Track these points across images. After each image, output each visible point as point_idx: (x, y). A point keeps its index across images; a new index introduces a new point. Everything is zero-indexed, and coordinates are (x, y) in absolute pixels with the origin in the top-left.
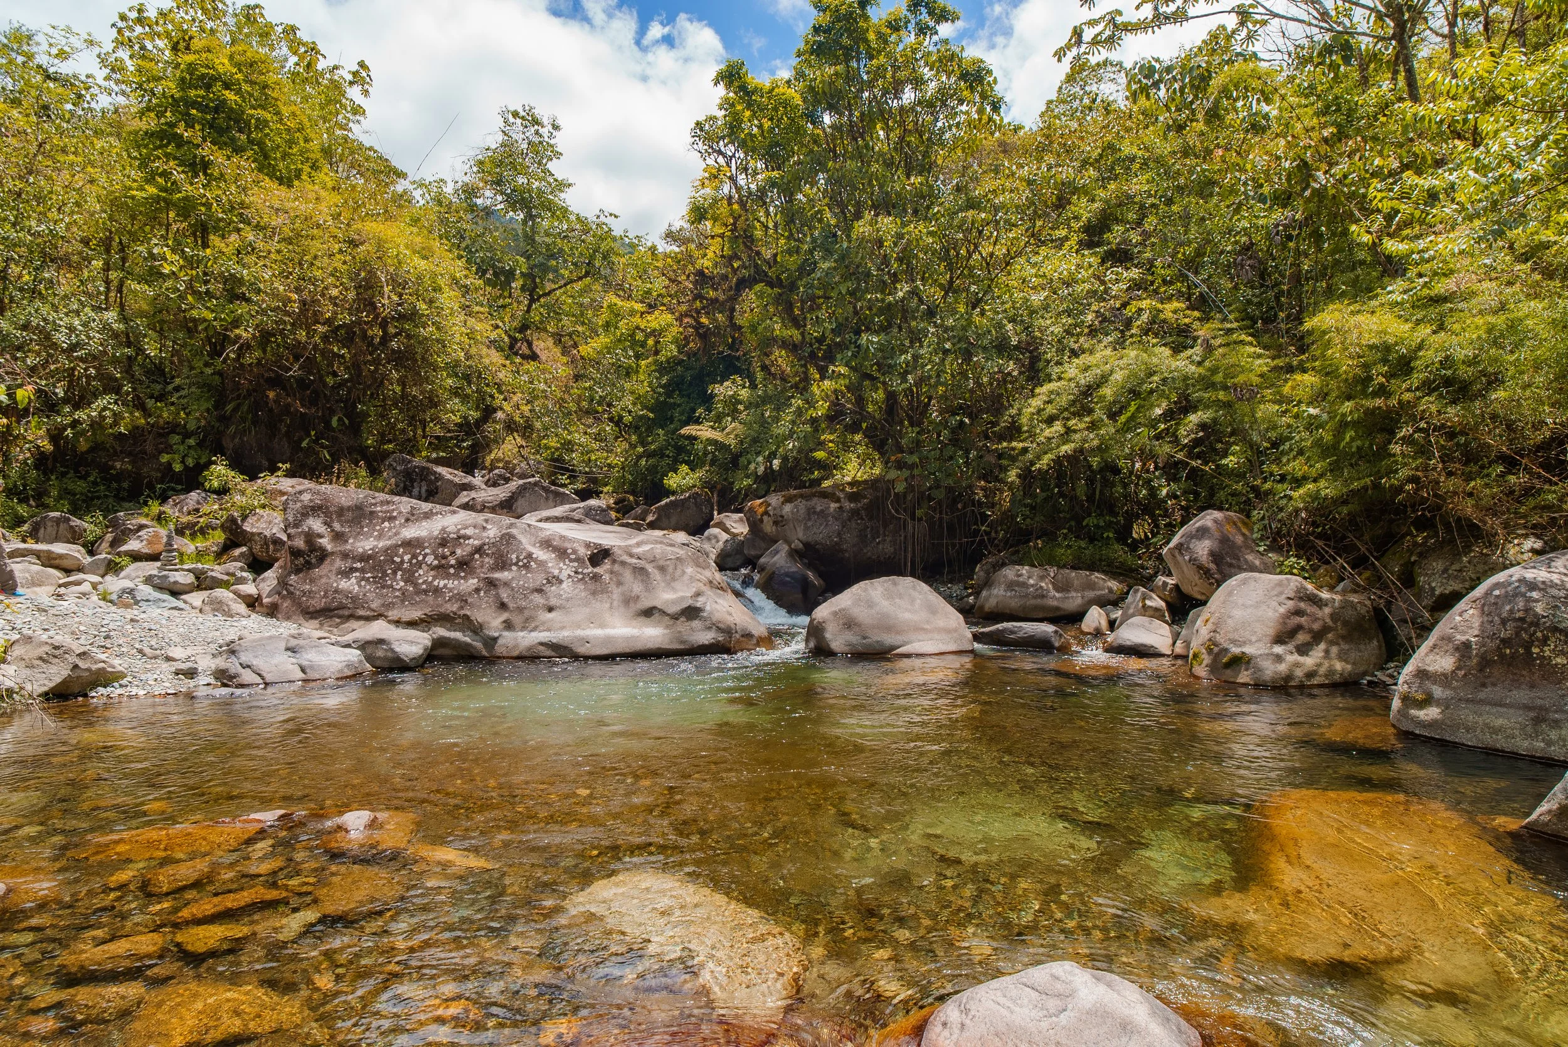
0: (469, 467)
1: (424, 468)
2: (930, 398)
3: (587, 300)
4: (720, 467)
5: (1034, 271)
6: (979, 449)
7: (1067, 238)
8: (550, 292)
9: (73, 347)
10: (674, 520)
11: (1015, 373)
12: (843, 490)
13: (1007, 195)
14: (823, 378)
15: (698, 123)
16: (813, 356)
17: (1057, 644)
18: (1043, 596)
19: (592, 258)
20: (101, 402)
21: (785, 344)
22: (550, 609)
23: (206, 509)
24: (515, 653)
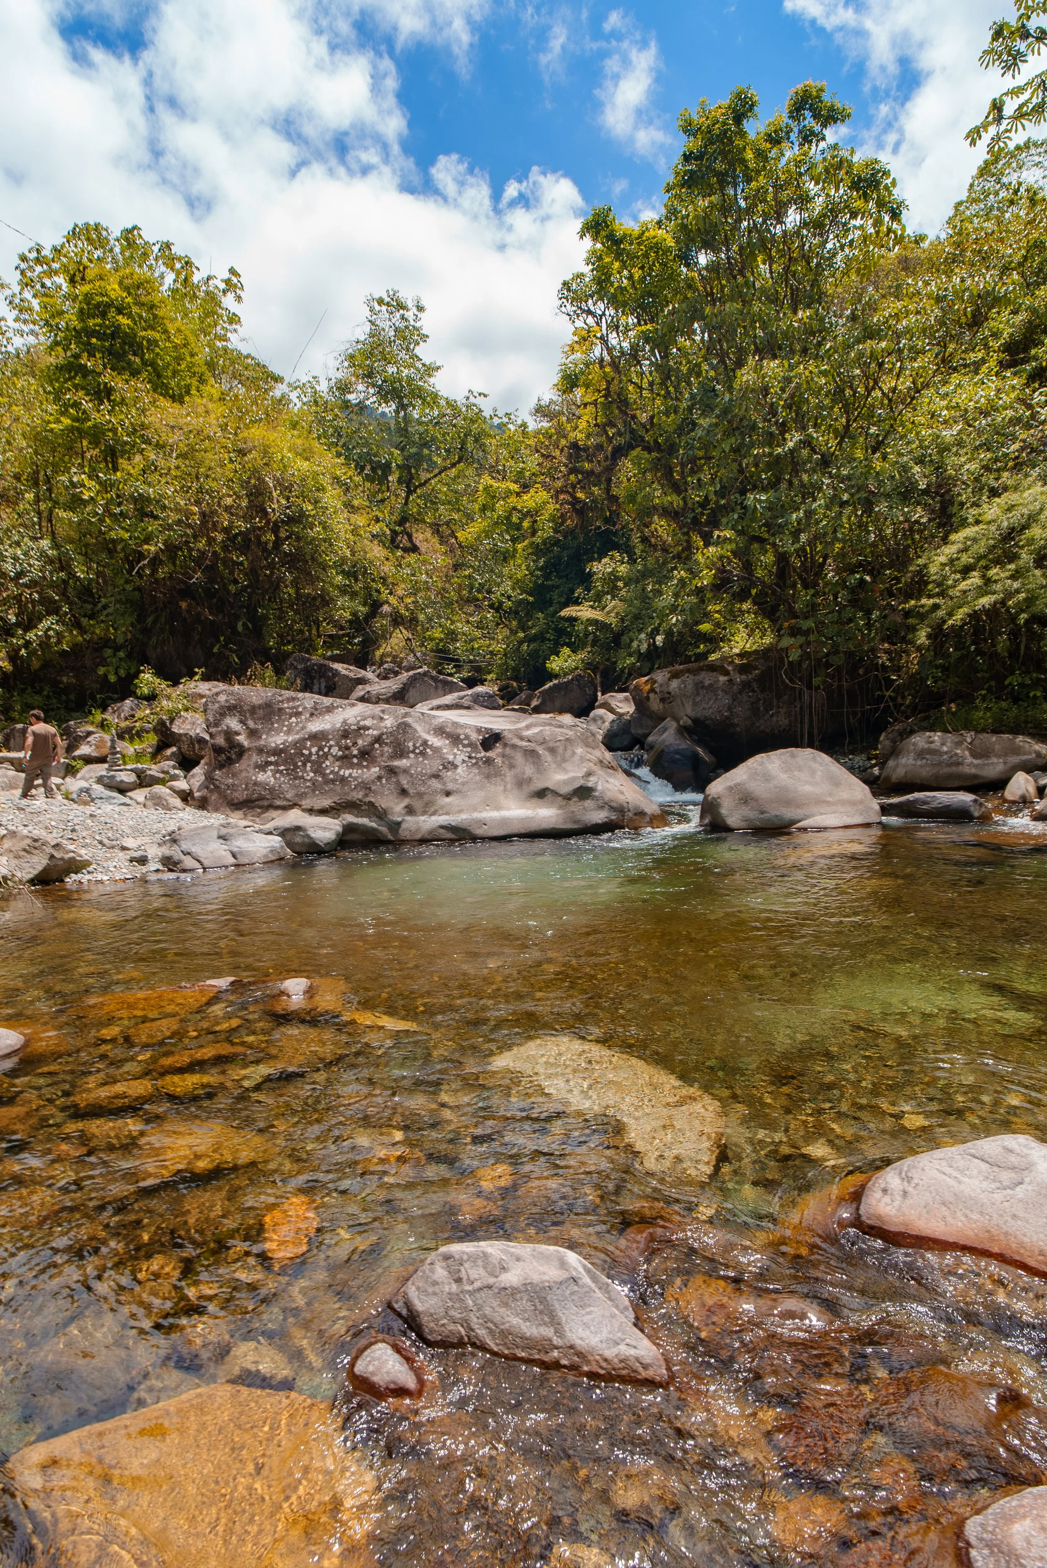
0: (362, 662)
1: (322, 665)
2: (825, 557)
3: (461, 487)
4: (602, 646)
5: (944, 403)
6: (882, 609)
7: (983, 361)
8: (426, 482)
9: (20, 575)
10: (558, 703)
11: (924, 520)
12: (732, 662)
13: (913, 318)
14: (707, 545)
15: (565, 284)
16: (696, 521)
17: (976, 814)
18: (958, 764)
19: (463, 443)
20: (45, 623)
21: (667, 513)
22: (448, 794)
23: (139, 714)
24: (418, 837)
